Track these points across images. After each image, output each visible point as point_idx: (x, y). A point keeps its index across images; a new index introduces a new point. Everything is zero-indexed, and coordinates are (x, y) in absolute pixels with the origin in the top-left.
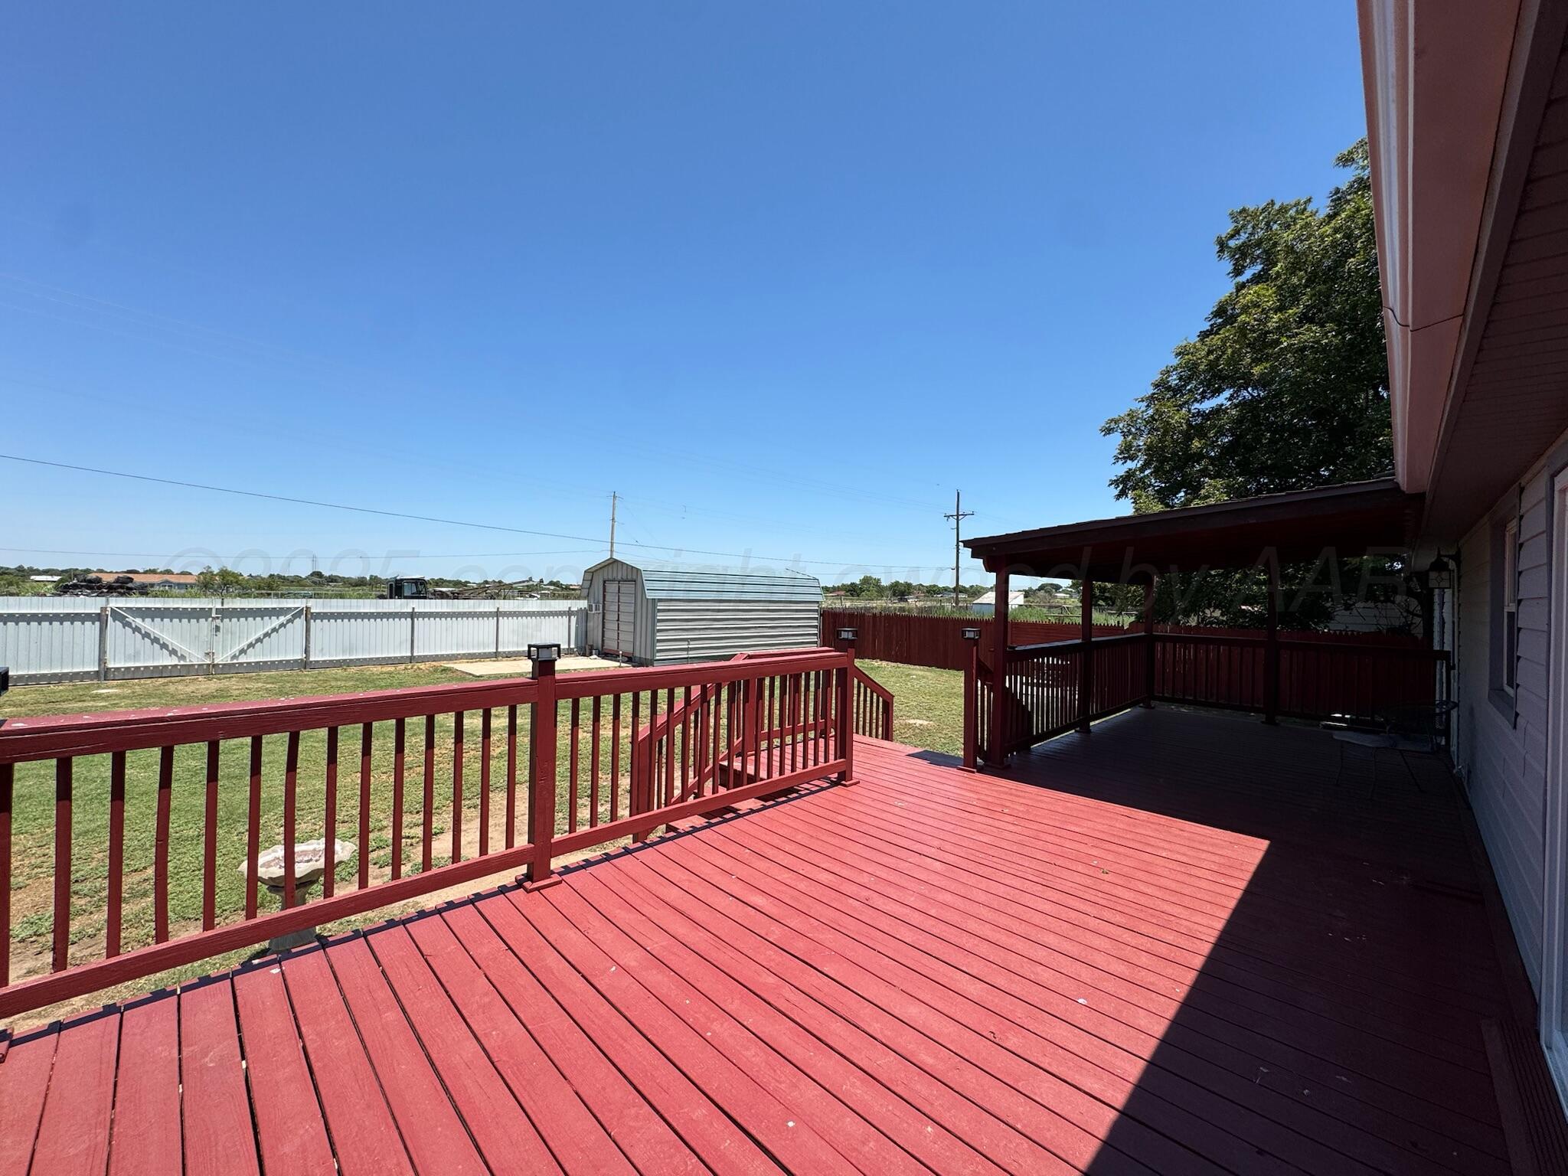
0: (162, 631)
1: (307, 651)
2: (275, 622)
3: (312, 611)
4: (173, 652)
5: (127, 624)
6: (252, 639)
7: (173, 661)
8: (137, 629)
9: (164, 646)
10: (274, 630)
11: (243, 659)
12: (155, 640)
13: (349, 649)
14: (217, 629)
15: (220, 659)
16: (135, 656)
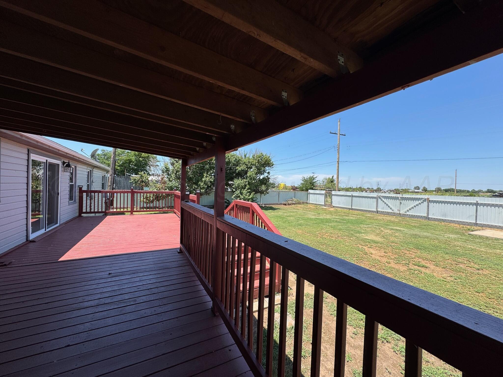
0: (388, 202)
1: (428, 214)
2: (417, 202)
3: (430, 199)
4: (391, 209)
5: (382, 200)
6: (410, 207)
7: (391, 211)
9: (389, 207)
10: (417, 205)
11: (408, 213)
12: (387, 205)
13: (445, 216)
14: (401, 203)
15: (402, 212)
16: (383, 208)
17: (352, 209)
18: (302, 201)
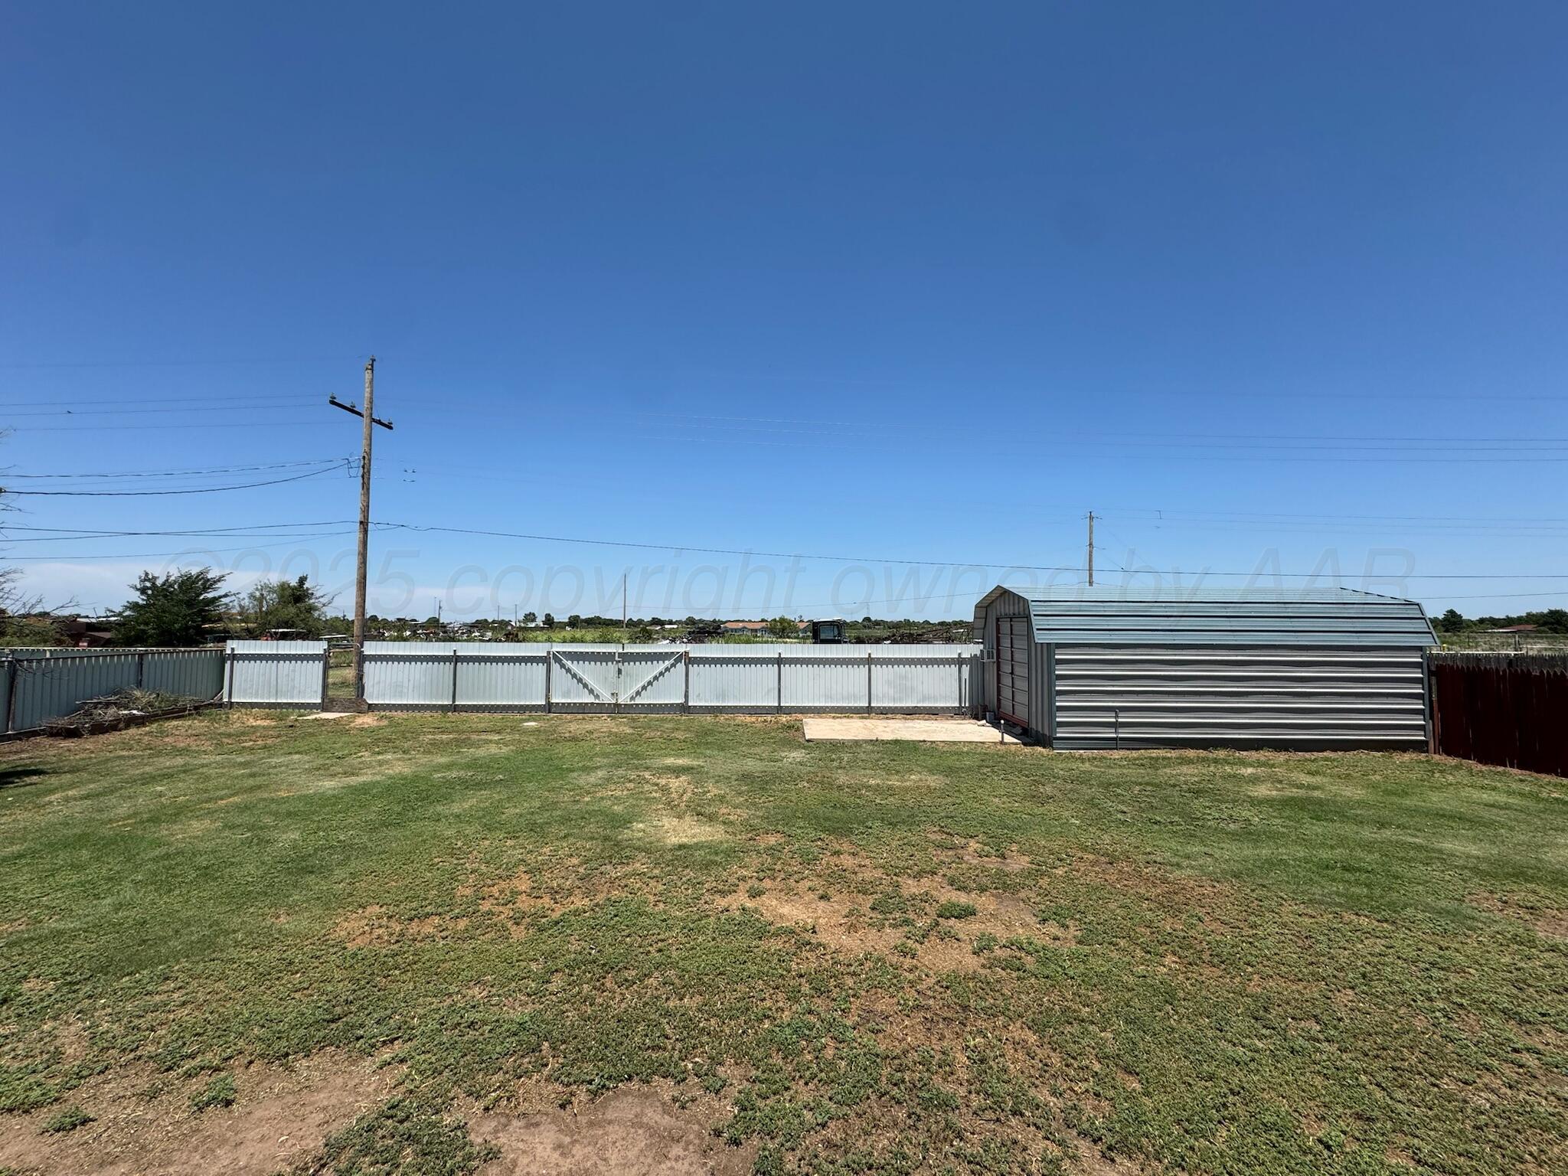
0: (584, 673)
1: (686, 696)
2: (662, 666)
3: (690, 656)
4: (591, 691)
5: (563, 666)
6: (644, 682)
7: (590, 699)
8: (568, 671)
9: (585, 686)
10: (662, 674)
11: (638, 701)
12: (580, 680)
13: (722, 696)
14: (620, 672)
15: (623, 700)
16: (567, 694)
17: (455, 708)
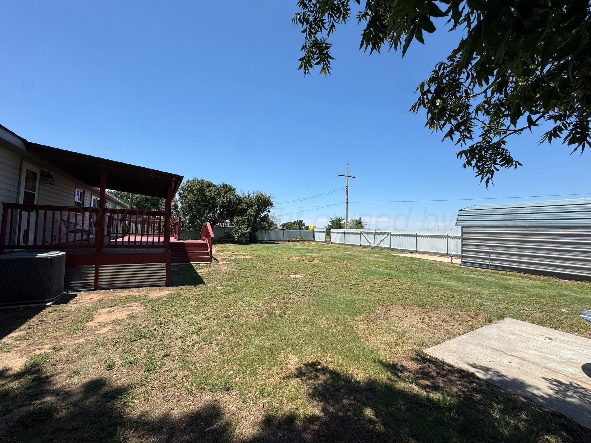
0: (367, 237)
1: (390, 245)
2: (384, 236)
3: (392, 233)
4: (369, 242)
5: (363, 235)
6: (380, 240)
7: (369, 244)
8: (365, 237)
9: (368, 241)
10: (384, 238)
11: (379, 246)
12: (367, 239)
13: (400, 246)
14: (375, 237)
15: (376, 245)
16: (364, 243)
17: (344, 244)
18: (306, 239)
